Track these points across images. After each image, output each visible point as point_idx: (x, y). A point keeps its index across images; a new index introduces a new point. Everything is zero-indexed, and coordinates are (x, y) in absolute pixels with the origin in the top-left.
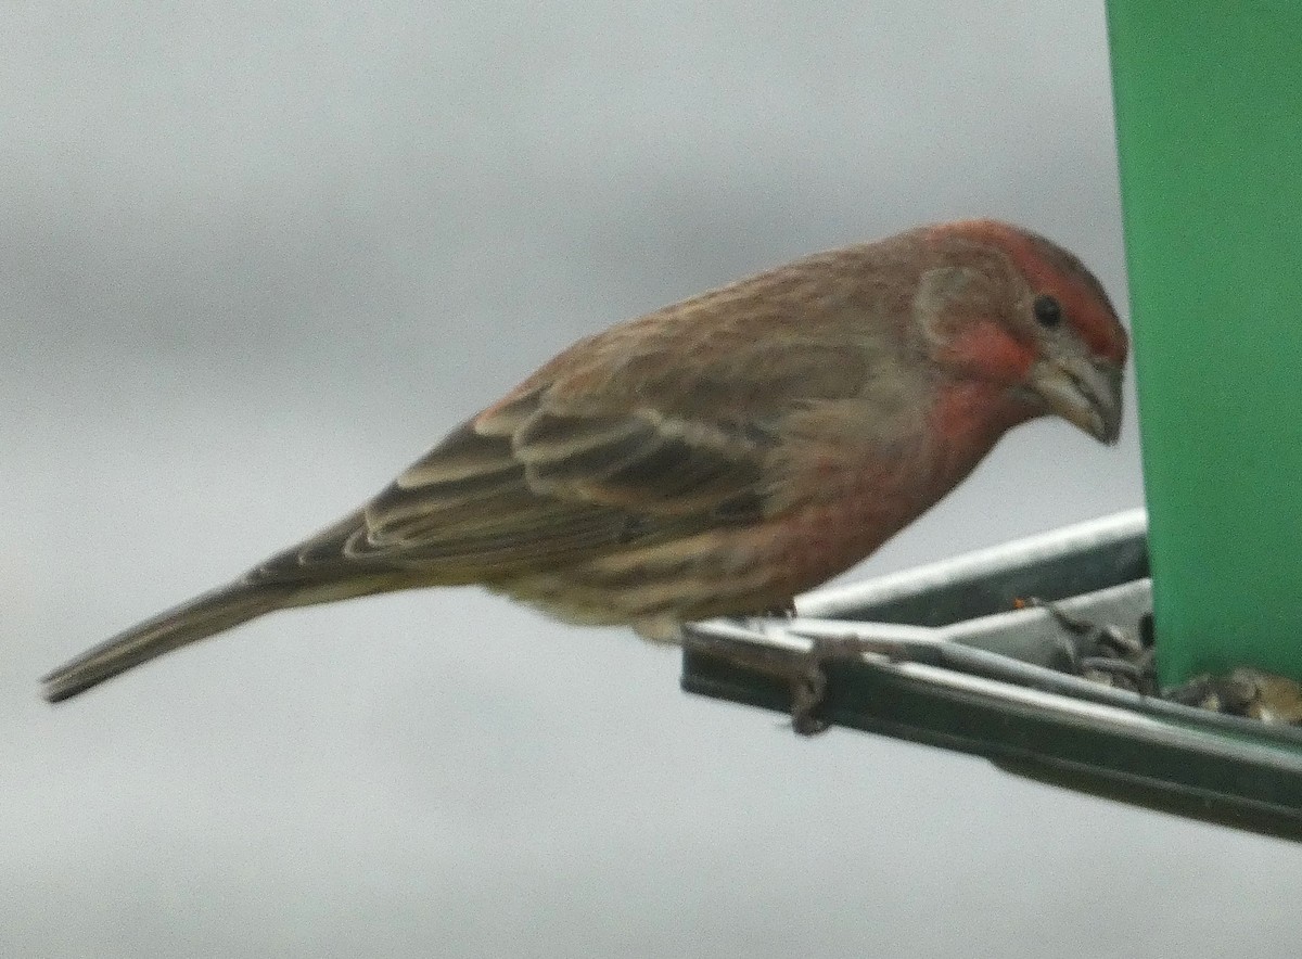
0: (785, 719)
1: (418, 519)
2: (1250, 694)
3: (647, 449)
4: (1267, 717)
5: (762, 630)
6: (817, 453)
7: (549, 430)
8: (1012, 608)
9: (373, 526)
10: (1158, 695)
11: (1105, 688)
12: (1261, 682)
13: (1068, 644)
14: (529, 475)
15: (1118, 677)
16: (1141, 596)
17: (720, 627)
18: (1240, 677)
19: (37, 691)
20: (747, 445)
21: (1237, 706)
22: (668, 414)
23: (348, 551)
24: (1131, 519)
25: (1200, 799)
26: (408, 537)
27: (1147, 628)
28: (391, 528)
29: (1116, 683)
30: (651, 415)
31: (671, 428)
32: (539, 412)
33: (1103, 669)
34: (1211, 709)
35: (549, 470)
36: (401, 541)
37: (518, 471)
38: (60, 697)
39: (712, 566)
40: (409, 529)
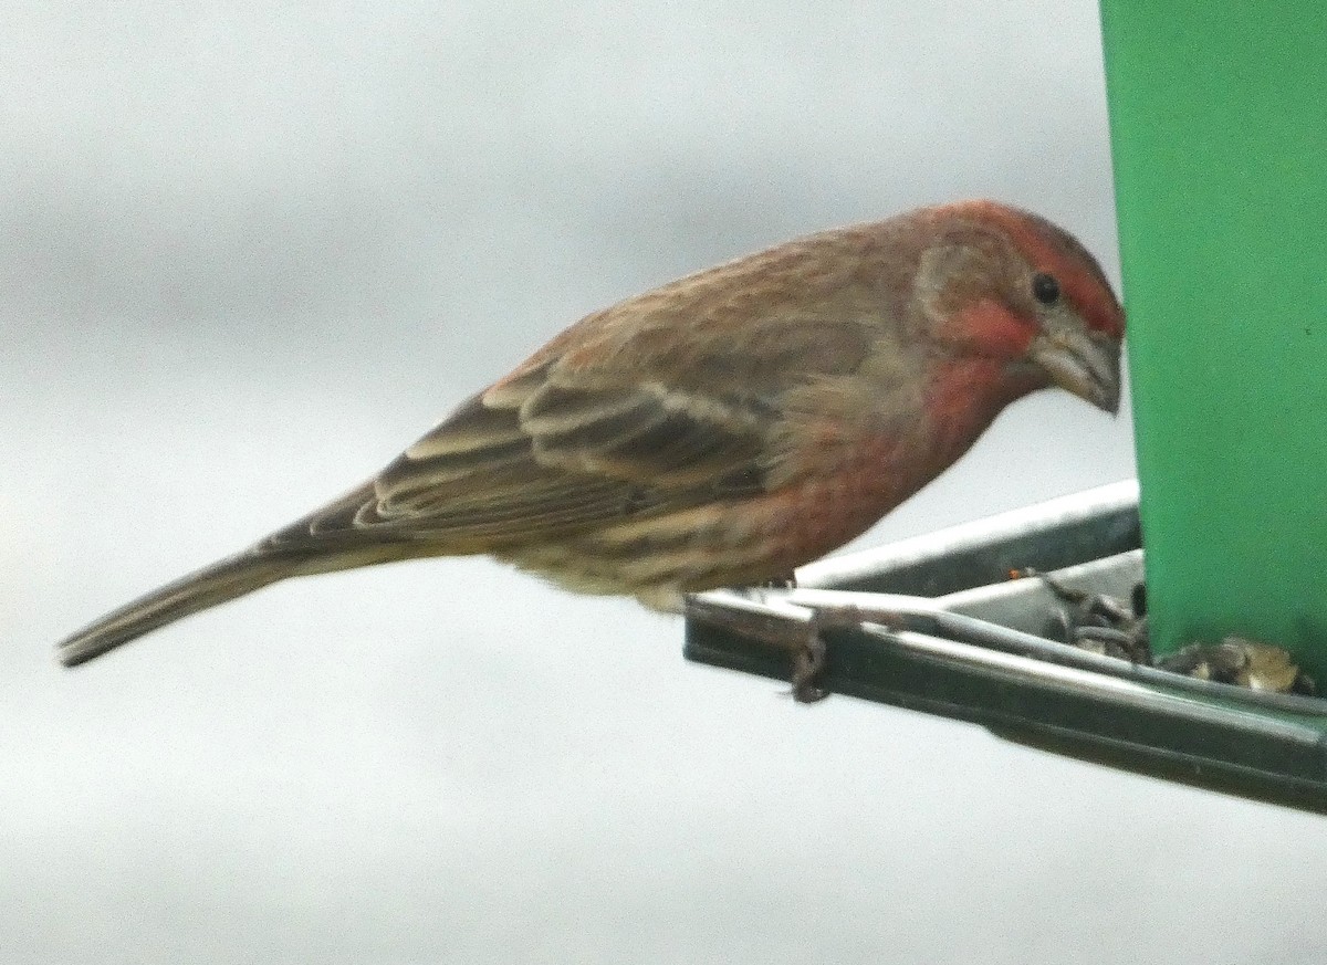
0: (786, 687)
1: (430, 488)
2: (1240, 663)
3: (648, 425)
4: (1256, 685)
5: (763, 601)
6: (817, 429)
7: (555, 403)
8: (1007, 578)
9: (383, 496)
10: (1149, 664)
12: (1250, 650)
13: (1062, 613)
14: (536, 446)
15: (1111, 646)
16: (1134, 566)
17: (722, 597)
18: (1229, 645)
19: (52, 656)
20: (750, 419)
21: (1227, 674)
22: (672, 388)
23: (357, 522)
24: (1122, 491)
25: (1190, 765)
26: (418, 507)
27: (1139, 598)
28: (399, 499)
29: (1108, 652)
30: (655, 388)
31: (675, 402)
32: (546, 385)
33: (1096, 638)
34: (1201, 677)
35: (555, 442)
36: (410, 512)
37: (526, 443)
38: (76, 661)
39: (715, 538)
40: (418, 500)
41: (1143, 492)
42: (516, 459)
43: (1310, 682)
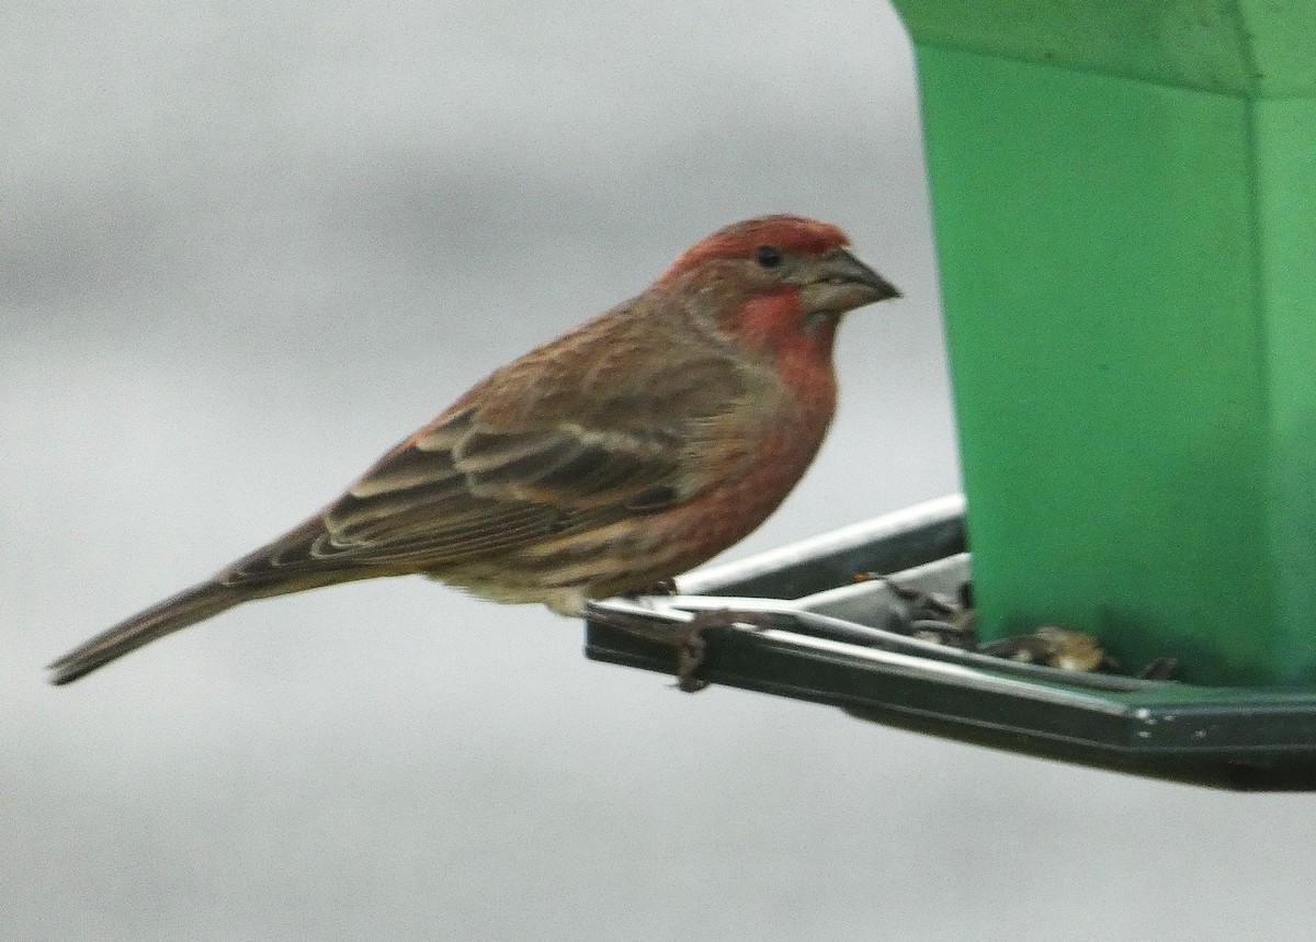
0: (673, 680)
1: (379, 520)
2: (1051, 650)
3: (571, 456)
4: (1069, 665)
5: (652, 608)
6: (721, 449)
8: (853, 581)
9: (334, 529)
10: (975, 650)
11: (932, 644)
12: (1062, 638)
13: (900, 608)
14: (471, 482)
15: (946, 636)
16: (957, 568)
17: (617, 604)
18: (1044, 633)
20: (656, 447)
21: (1042, 658)
23: (315, 553)
24: (951, 504)
26: (368, 538)
27: (966, 594)
28: (350, 531)
29: (945, 642)
31: (591, 438)
33: (930, 630)
35: (486, 477)
36: (360, 542)
37: (460, 478)
38: (64, 680)
40: (366, 532)
41: (971, 504)
42: (453, 492)
43: (1113, 662)
